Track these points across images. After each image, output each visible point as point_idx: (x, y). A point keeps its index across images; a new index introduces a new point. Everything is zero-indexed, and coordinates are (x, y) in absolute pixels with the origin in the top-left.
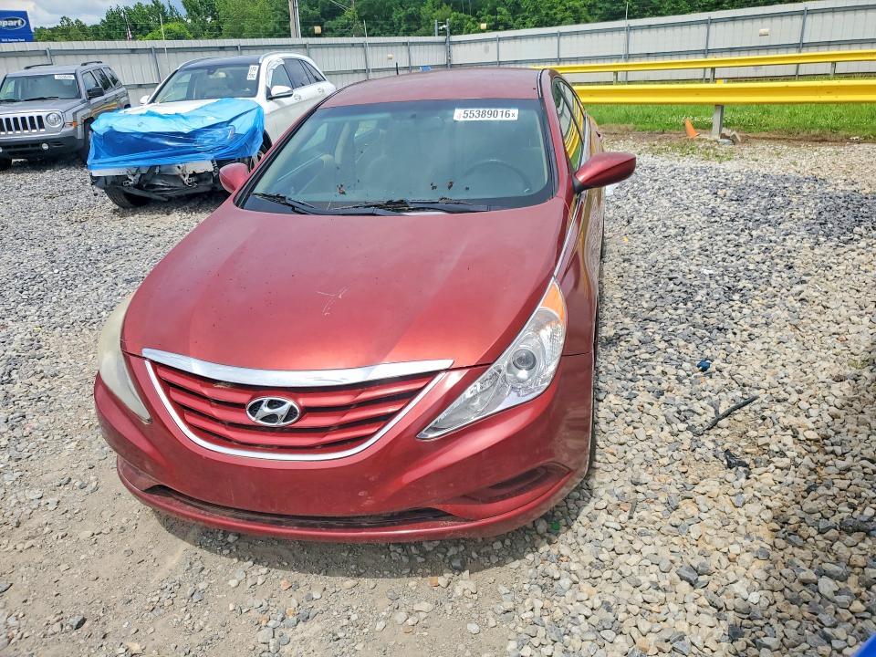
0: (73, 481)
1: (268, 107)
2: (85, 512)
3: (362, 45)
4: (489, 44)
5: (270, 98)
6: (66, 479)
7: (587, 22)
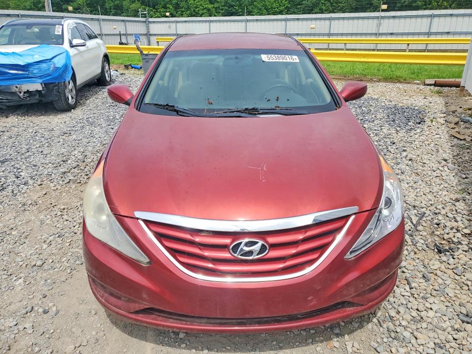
0: (36, 309)
1: (72, 52)
2: (59, 331)
3: (98, 20)
4: (171, 24)
5: (72, 46)
6: (29, 308)
7: (215, 16)
